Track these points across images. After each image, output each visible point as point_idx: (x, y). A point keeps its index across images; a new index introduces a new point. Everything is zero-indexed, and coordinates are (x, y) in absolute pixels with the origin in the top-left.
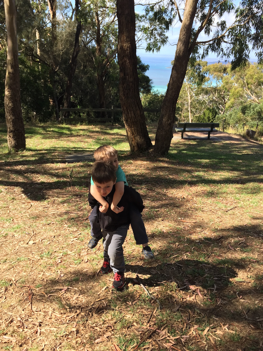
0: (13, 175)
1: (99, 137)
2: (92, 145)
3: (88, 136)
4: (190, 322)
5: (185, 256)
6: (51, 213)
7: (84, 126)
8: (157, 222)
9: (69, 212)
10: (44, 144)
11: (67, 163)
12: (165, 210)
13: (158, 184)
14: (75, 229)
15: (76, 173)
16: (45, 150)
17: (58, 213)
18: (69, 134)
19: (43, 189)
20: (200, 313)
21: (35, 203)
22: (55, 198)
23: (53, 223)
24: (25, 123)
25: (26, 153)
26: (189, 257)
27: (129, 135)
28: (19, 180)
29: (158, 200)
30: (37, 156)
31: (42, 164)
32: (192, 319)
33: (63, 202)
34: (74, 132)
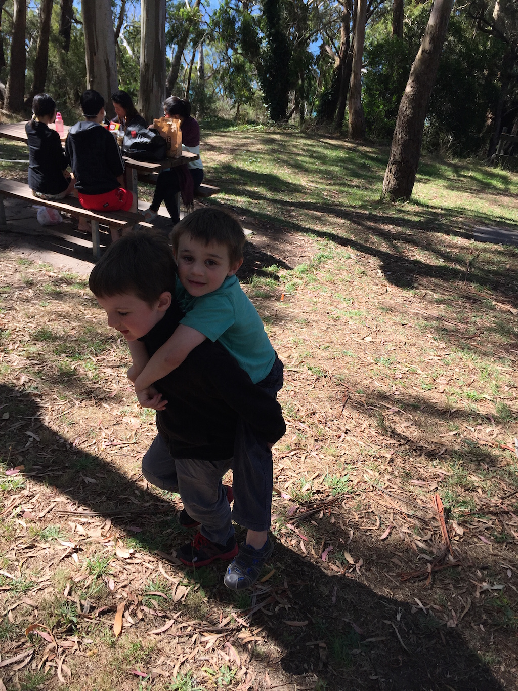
0: (375, 237)
6: (414, 311)
9: (443, 318)
10: (445, 200)
14: (443, 345)
15: (483, 262)
16: (442, 209)
17: (425, 314)
19: (414, 271)
21: (393, 289)
22: (428, 291)
23: (410, 324)
24: (424, 153)
25: (408, 207)
28: (382, 248)
30: (425, 216)
31: (428, 231)
33: (439, 302)
34: (512, 188)
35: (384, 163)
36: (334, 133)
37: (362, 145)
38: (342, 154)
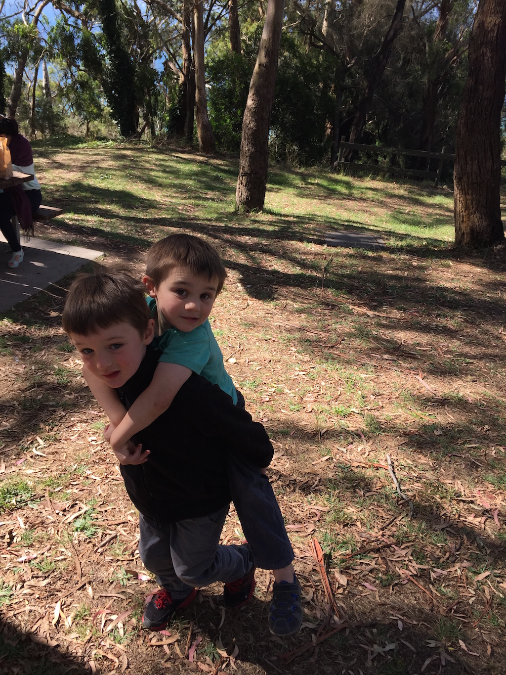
0: (232, 250)
1: (402, 207)
2: (383, 221)
3: (381, 202)
4: (458, 553)
5: (494, 451)
6: (276, 324)
7: (377, 182)
8: (460, 382)
9: (305, 328)
10: (296, 207)
11: (325, 246)
12: (487, 364)
13: (491, 315)
14: (307, 358)
15: (337, 266)
16: (294, 217)
17: (287, 326)
18: (345, 195)
19: (273, 282)
20: (483, 547)
21: (253, 302)
22: (288, 301)
23: (274, 339)
24: (273, 163)
25: (262, 217)
26: (501, 453)
27: (459, 210)
28: (240, 261)
29: (479, 344)
30: (278, 225)
31: (283, 240)
32: (462, 551)
33: (300, 311)
34: (355, 192)
35: (235, 174)
36: (186, 147)
37: (214, 158)
38: (195, 168)
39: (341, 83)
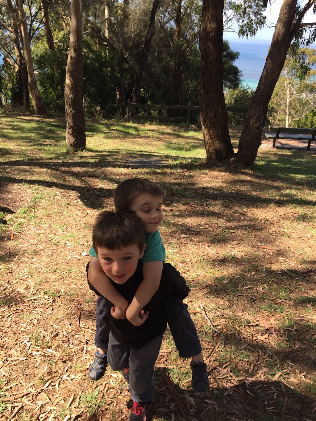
0: (70, 177)
1: (171, 140)
2: (161, 149)
3: (158, 138)
4: (258, 363)
5: (261, 288)
7: (153, 126)
8: (230, 246)
10: (106, 145)
11: (130, 169)
12: (243, 232)
13: (237, 200)
16: (107, 152)
18: (136, 135)
19: (101, 196)
20: (272, 356)
21: (90, 211)
24: (86, 118)
25: (85, 154)
26: (266, 289)
27: (206, 139)
28: (76, 184)
29: (235, 220)
30: (98, 158)
31: (103, 167)
32: (261, 360)
34: (141, 133)
35: (64, 127)
36: (26, 112)
37: (46, 118)
38: (34, 125)
39: (122, 67)
